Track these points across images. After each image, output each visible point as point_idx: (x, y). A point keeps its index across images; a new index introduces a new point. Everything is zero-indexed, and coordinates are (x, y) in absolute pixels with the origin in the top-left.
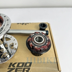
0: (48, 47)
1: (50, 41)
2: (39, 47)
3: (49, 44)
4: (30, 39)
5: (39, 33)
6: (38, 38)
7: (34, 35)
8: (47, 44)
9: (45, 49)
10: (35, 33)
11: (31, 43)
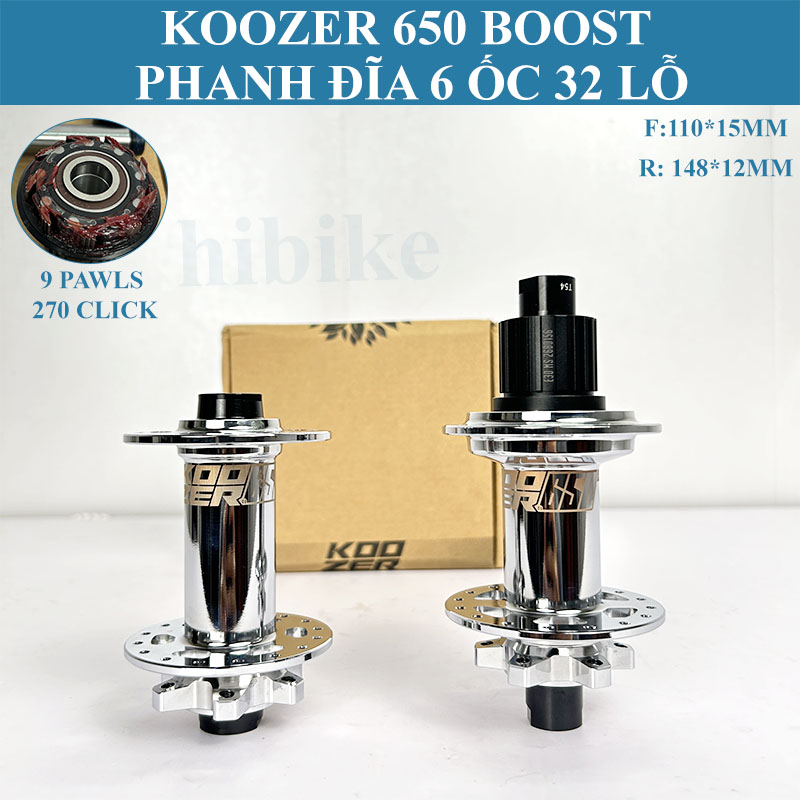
0: (144, 222)
1: (155, 187)
2: (91, 222)
3: (149, 205)
4: (41, 173)
5: (92, 144)
6: (83, 168)
7: (61, 150)
8: (136, 203)
9: (126, 235)
10: (69, 140)
11: (46, 201)
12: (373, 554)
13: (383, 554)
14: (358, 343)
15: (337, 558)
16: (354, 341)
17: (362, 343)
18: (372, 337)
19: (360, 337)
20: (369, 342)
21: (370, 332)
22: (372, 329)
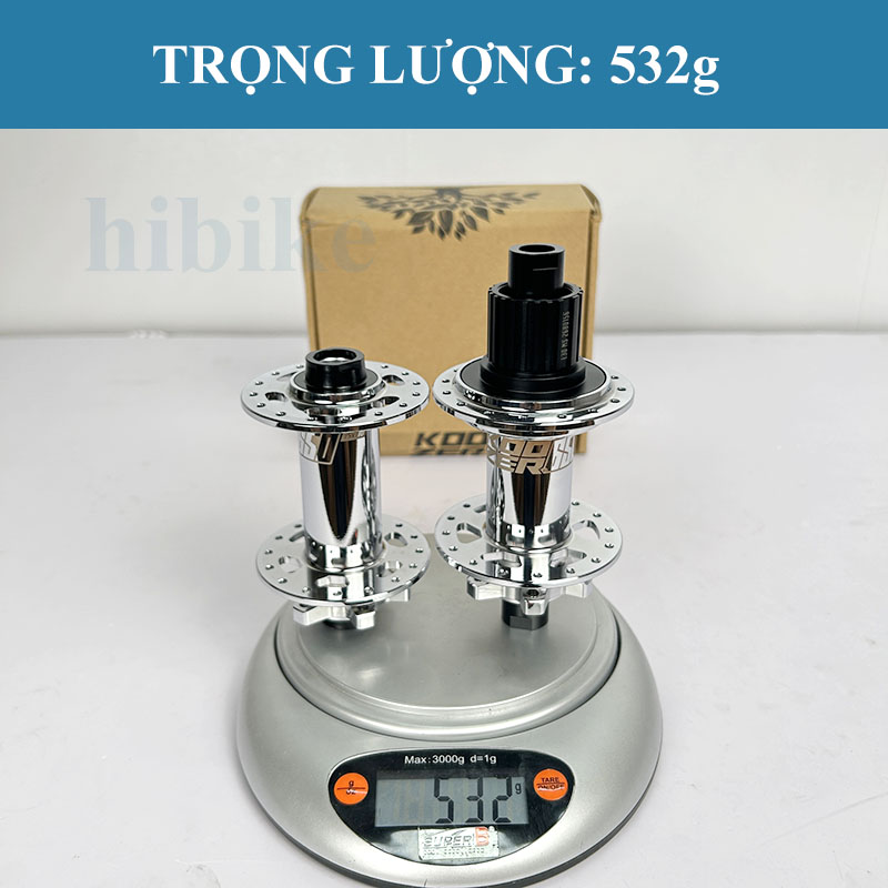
12: (460, 443)
13: (470, 442)
14: (447, 236)
15: (424, 446)
16: (442, 234)
17: (451, 237)
18: (461, 231)
19: (448, 230)
20: (458, 236)
21: (460, 224)
22: (462, 220)
